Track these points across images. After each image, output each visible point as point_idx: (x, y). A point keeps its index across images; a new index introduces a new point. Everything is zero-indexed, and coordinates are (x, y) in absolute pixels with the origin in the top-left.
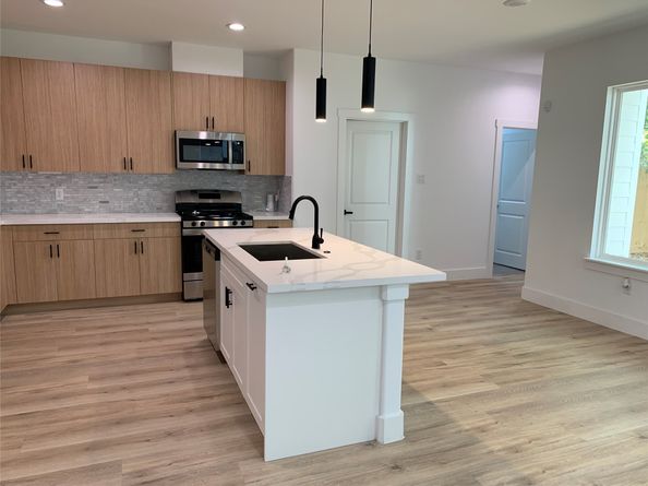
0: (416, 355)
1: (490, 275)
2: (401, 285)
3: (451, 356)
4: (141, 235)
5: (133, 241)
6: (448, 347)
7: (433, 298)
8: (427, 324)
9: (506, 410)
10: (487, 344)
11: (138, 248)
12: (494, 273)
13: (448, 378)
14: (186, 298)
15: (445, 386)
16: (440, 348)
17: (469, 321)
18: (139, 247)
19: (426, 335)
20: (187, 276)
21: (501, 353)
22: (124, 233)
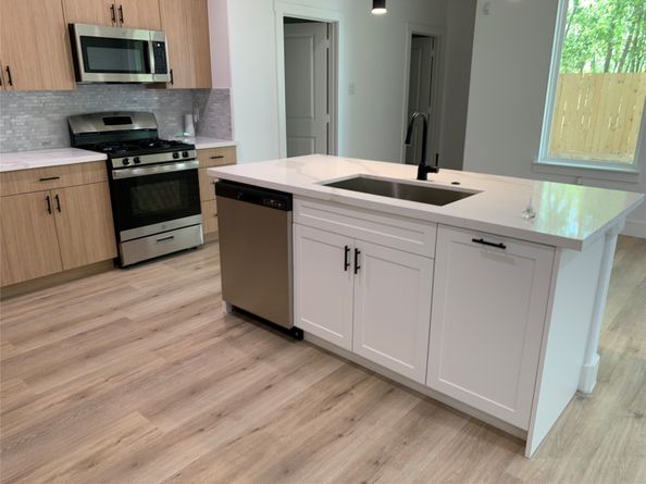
4: (54, 184)
5: (43, 196)
11: (52, 205)
14: (126, 263)
18: (53, 203)
20: (125, 235)
22: (28, 185)
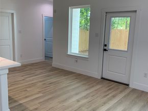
0: (18, 89)
1: (44, 60)
2: (6, 69)
3: (30, 87)
6: (29, 85)
7: (26, 69)
8: (23, 78)
9: (44, 101)
10: (40, 82)
12: (45, 59)
13: (28, 94)
15: (26, 97)
16: (26, 85)
17: (36, 75)
19: (22, 82)
21: (44, 84)
